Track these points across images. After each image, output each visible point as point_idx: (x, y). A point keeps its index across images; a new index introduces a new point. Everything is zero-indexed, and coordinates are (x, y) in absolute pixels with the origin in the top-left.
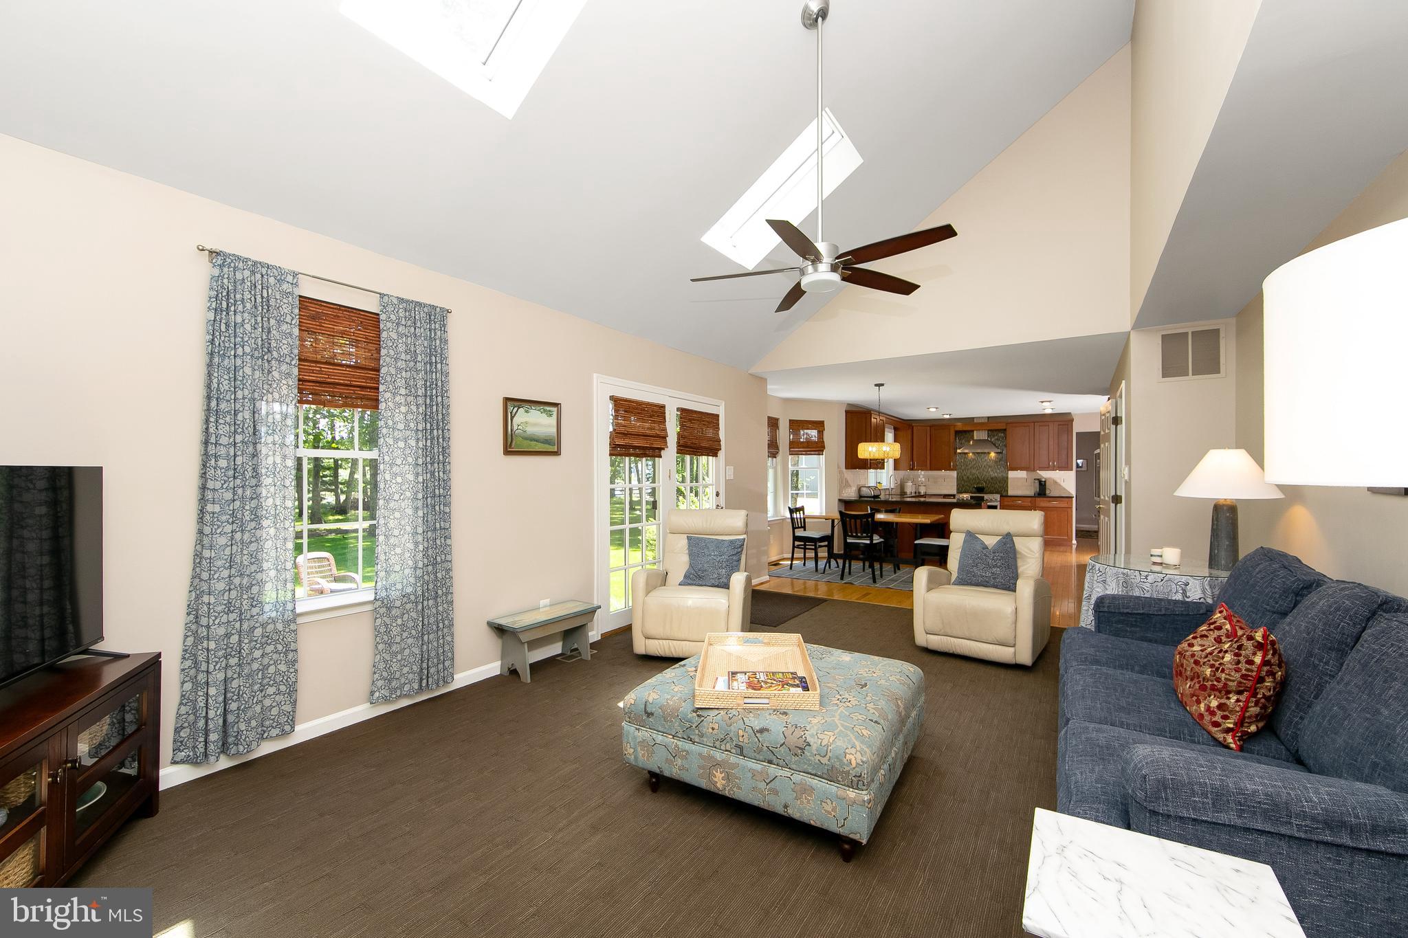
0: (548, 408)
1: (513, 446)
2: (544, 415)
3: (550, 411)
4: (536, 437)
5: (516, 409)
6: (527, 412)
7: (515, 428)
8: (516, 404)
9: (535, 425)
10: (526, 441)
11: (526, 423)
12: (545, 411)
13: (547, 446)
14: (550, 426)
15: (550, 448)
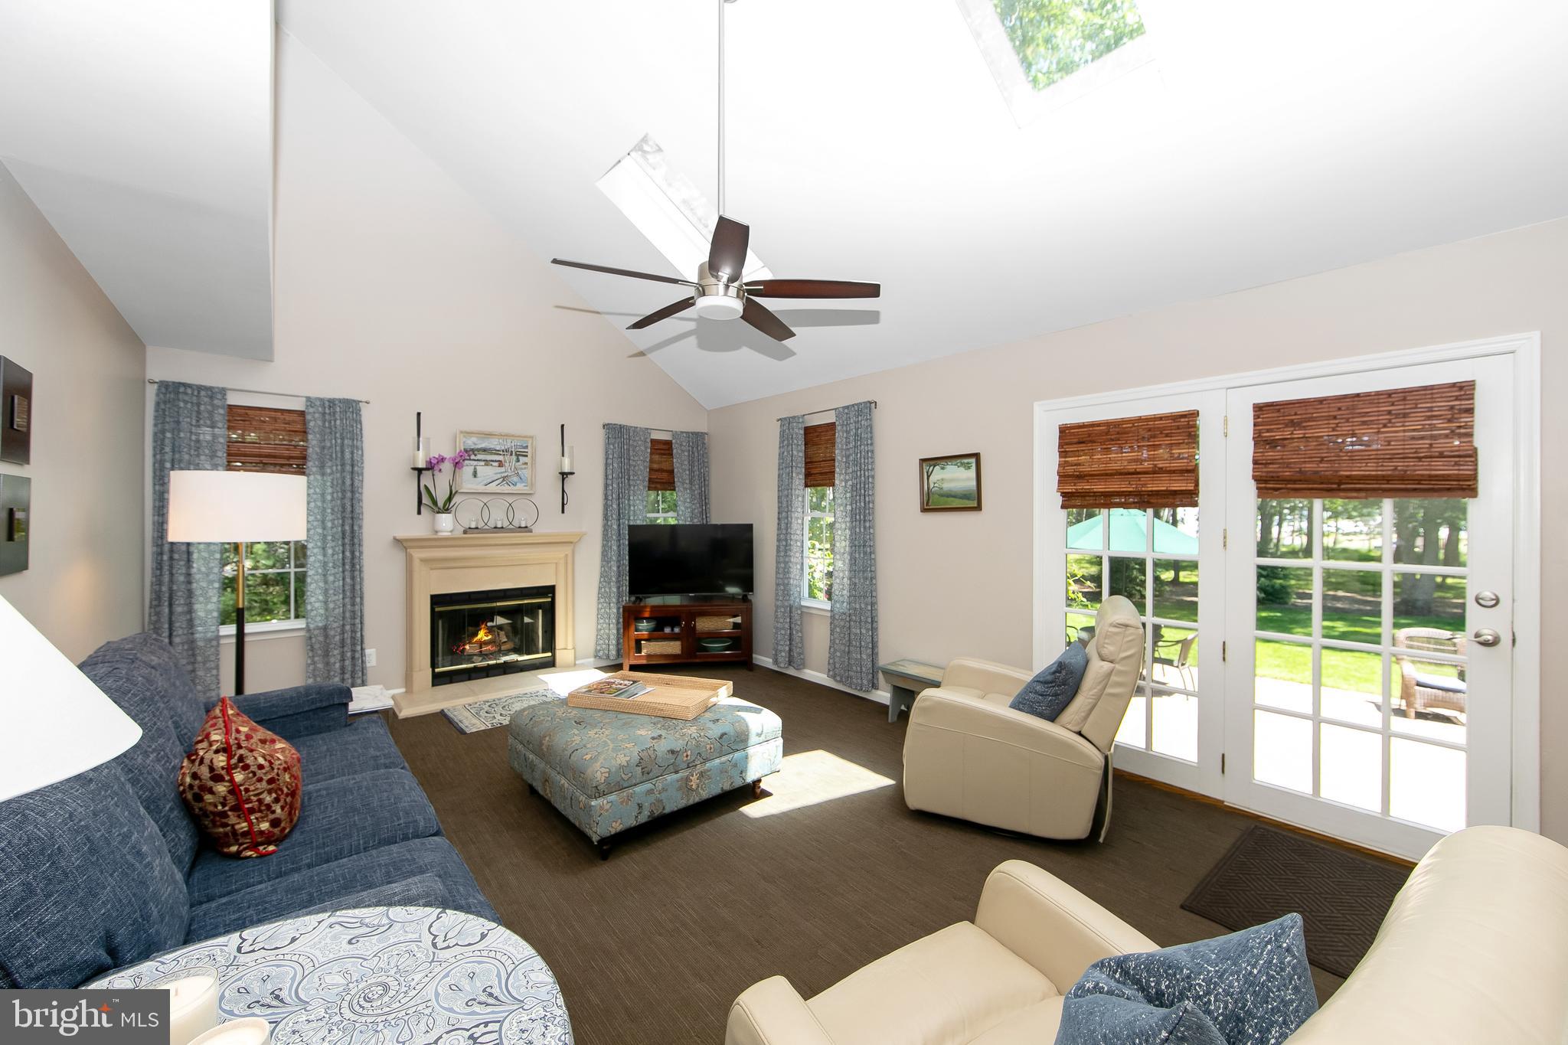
0: (966, 461)
1: (932, 503)
2: (962, 469)
3: (968, 463)
4: (953, 494)
5: (932, 468)
6: (943, 468)
7: (932, 486)
8: (932, 463)
9: (951, 480)
10: (942, 498)
11: (942, 480)
12: (962, 464)
13: (966, 502)
14: (968, 479)
15: (972, 502)
